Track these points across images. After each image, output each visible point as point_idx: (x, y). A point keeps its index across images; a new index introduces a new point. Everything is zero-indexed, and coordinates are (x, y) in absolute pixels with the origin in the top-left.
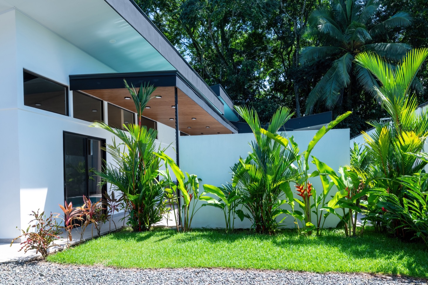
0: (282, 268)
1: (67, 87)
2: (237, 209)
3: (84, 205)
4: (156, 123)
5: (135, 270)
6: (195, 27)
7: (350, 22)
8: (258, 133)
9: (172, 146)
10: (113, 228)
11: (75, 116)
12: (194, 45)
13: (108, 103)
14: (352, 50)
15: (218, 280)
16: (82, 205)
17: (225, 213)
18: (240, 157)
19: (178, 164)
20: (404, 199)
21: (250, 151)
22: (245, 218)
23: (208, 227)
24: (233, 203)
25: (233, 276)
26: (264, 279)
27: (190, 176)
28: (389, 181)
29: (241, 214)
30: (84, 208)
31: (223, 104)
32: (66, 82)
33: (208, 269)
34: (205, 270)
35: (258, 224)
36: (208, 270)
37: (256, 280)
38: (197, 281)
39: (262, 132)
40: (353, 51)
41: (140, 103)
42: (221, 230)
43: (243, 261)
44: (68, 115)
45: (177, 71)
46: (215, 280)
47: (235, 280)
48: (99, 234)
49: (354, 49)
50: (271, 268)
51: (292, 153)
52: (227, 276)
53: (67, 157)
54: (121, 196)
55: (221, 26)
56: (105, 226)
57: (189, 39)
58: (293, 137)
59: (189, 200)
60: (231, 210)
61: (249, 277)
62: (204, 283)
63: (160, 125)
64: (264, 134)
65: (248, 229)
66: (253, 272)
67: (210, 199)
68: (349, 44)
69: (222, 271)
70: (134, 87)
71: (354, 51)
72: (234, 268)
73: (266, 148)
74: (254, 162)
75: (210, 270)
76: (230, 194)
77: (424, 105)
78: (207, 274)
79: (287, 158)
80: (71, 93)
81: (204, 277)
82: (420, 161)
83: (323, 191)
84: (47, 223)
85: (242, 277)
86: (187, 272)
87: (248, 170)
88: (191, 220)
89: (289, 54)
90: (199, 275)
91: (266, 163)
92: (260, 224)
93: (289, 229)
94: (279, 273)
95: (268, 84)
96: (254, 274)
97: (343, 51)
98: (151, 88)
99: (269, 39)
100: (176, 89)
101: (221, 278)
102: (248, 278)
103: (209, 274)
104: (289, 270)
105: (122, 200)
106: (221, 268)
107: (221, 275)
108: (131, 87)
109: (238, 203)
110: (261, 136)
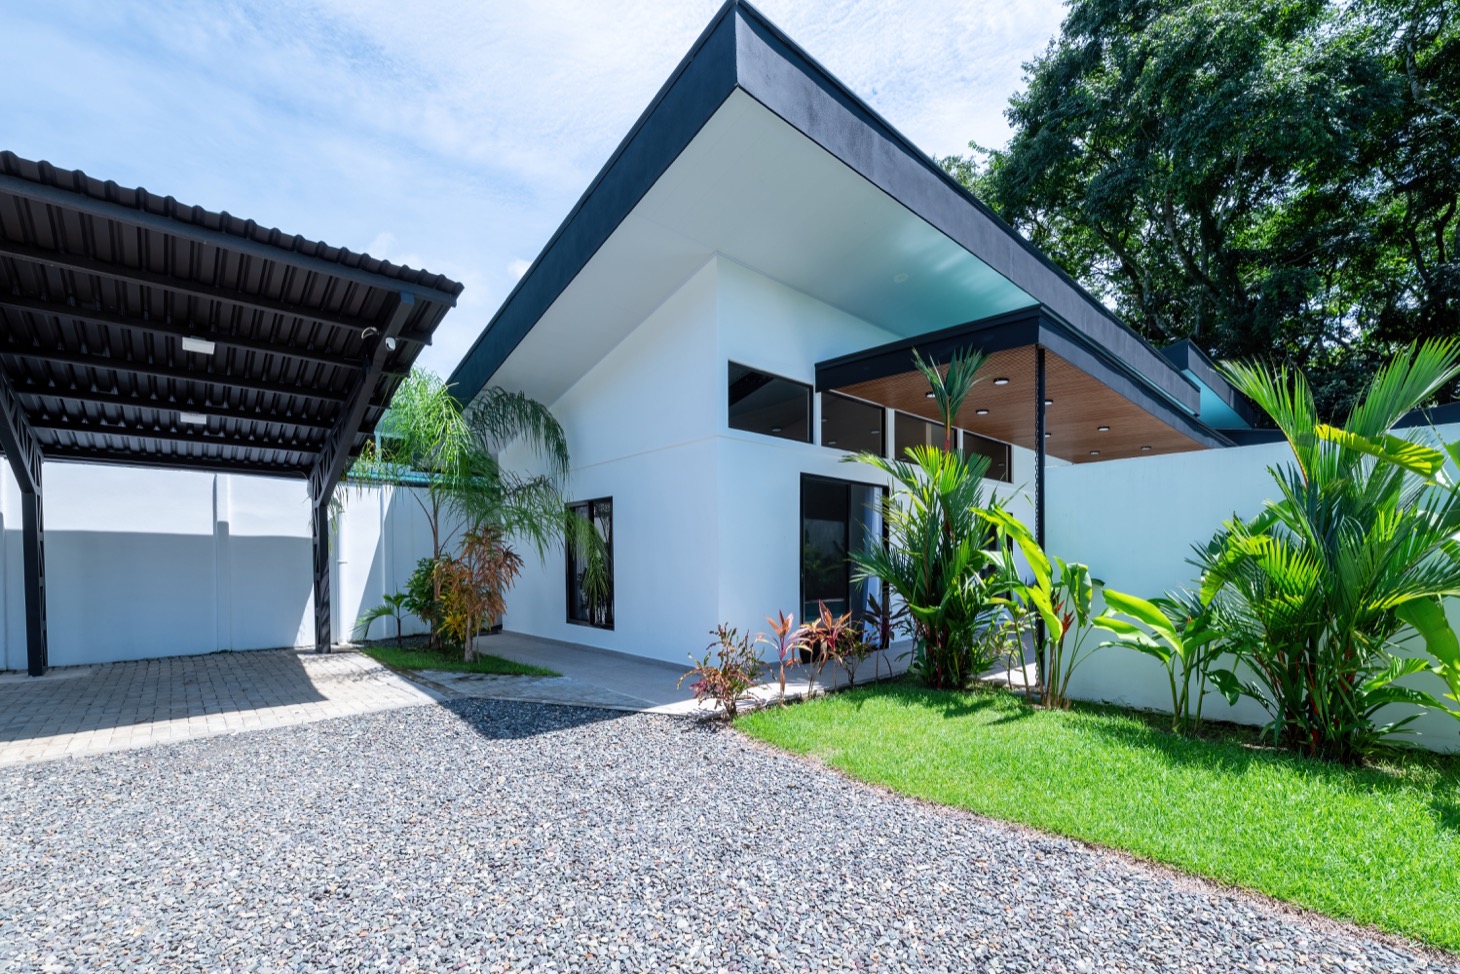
0: (1393, 925)
1: (811, 387)
2: (1213, 666)
3: (819, 621)
4: (1010, 447)
5: (883, 793)
6: (1131, 229)
8: (1306, 441)
9: (1024, 492)
10: (884, 671)
11: (825, 443)
12: (1129, 269)
13: (896, 413)
15: (1103, 904)
16: (814, 620)
17: (1171, 675)
18: (1235, 516)
19: (1041, 541)
21: (1272, 496)
22: (1243, 698)
23: (1119, 703)
24: (1202, 648)
25: (1167, 901)
26: (1303, 959)
27: (1068, 566)
29: (1228, 682)
30: (818, 626)
31: (1197, 390)
32: (808, 377)
33: (1081, 846)
34: (1071, 849)
35: (1292, 721)
36: (1081, 849)
37: (1264, 953)
38: (1034, 885)
39: (1321, 436)
41: (948, 398)
42: (1161, 716)
43: (1215, 851)
44: (811, 441)
45: (1042, 304)
46: (1094, 902)
47: (1173, 922)
48: (851, 681)
52: (1144, 896)
53: (806, 522)
54: (901, 607)
55: (1199, 203)
56: (869, 668)
57: (1115, 259)
59: (1061, 629)
60: (1192, 667)
61: (1233, 924)
62: (1053, 902)
63: (1018, 451)
64: (1332, 439)
65: (1256, 729)
66: (1253, 903)
67: (1131, 630)
69: (1129, 867)
70: (937, 364)
72: (1179, 868)
73: (1339, 484)
74: (1288, 530)
75: (1087, 851)
76: (1196, 622)
78: (1074, 867)
79: (1435, 517)
80: (818, 398)
81: (1062, 874)
84: (740, 650)
85: (1205, 916)
86: (1014, 839)
87: (1255, 558)
88: (1067, 679)
89: (1439, 226)
90: (1046, 863)
91: (1334, 531)
92: (1300, 724)
93: (1431, 753)
94: (1376, 944)
95: (1355, 322)
96: (1260, 919)
98: (976, 357)
99: (1365, 200)
100: (1041, 354)
101: (1118, 896)
102: (1228, 927)
103: (1082, 866)
105: (906, 613)
106: (1128, 854)
107: (1121, 883)
108: (929, 364)
109: (1219, 650)
110: (1319, 448)
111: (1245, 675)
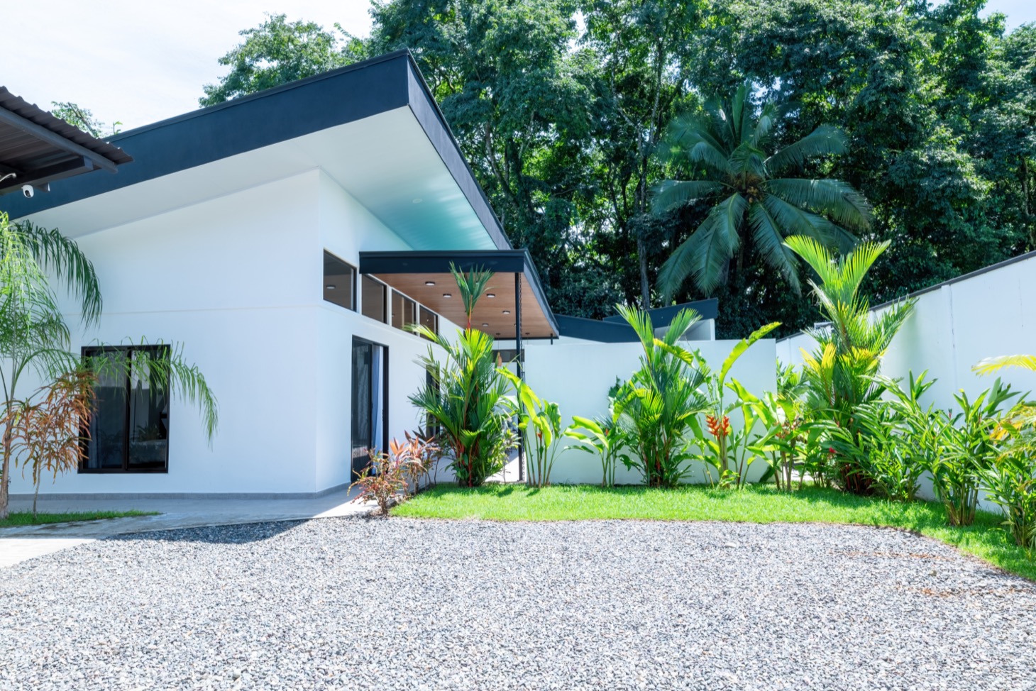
1: (355, 269)
4: (437, 317)
7: (740, 139)
8: (650, 345)
11: (364, 313)
13: (394, 290)
14: (744, 187)
20: (859, 434)
22: (632, 467)
27: (550, 404)
28: (838, 413)
35: (651, 474)
39: (656, 344)
40: (746, 190)
41: (471, 296)
44: (357, 310)
49: (748, 187)
50: (701, 519)
51: (700, 374)
58: (698, 350)
60: (611, 453)
63: (442, 320)
64: (659, 345)
67: (583, 437)
68: (739, 177)
70: (463, 272)
71: (748, 191)
73: (661, 365)
76: (610, 429)
77: (878, 308)
79: (692, 382)
80: (359, 277)
82: (876, 387)
83: (745, 427)
87: (641, 398)
88: (550, 470)
97: (728, 188)
98: (487, 273)
104: (725, 521)
108: (458, 271)
109: (620, 445)
110: (654, 348)
111: (635, 458)
